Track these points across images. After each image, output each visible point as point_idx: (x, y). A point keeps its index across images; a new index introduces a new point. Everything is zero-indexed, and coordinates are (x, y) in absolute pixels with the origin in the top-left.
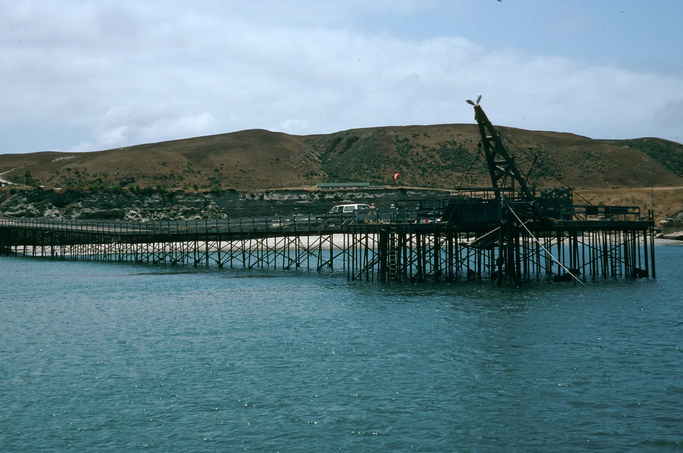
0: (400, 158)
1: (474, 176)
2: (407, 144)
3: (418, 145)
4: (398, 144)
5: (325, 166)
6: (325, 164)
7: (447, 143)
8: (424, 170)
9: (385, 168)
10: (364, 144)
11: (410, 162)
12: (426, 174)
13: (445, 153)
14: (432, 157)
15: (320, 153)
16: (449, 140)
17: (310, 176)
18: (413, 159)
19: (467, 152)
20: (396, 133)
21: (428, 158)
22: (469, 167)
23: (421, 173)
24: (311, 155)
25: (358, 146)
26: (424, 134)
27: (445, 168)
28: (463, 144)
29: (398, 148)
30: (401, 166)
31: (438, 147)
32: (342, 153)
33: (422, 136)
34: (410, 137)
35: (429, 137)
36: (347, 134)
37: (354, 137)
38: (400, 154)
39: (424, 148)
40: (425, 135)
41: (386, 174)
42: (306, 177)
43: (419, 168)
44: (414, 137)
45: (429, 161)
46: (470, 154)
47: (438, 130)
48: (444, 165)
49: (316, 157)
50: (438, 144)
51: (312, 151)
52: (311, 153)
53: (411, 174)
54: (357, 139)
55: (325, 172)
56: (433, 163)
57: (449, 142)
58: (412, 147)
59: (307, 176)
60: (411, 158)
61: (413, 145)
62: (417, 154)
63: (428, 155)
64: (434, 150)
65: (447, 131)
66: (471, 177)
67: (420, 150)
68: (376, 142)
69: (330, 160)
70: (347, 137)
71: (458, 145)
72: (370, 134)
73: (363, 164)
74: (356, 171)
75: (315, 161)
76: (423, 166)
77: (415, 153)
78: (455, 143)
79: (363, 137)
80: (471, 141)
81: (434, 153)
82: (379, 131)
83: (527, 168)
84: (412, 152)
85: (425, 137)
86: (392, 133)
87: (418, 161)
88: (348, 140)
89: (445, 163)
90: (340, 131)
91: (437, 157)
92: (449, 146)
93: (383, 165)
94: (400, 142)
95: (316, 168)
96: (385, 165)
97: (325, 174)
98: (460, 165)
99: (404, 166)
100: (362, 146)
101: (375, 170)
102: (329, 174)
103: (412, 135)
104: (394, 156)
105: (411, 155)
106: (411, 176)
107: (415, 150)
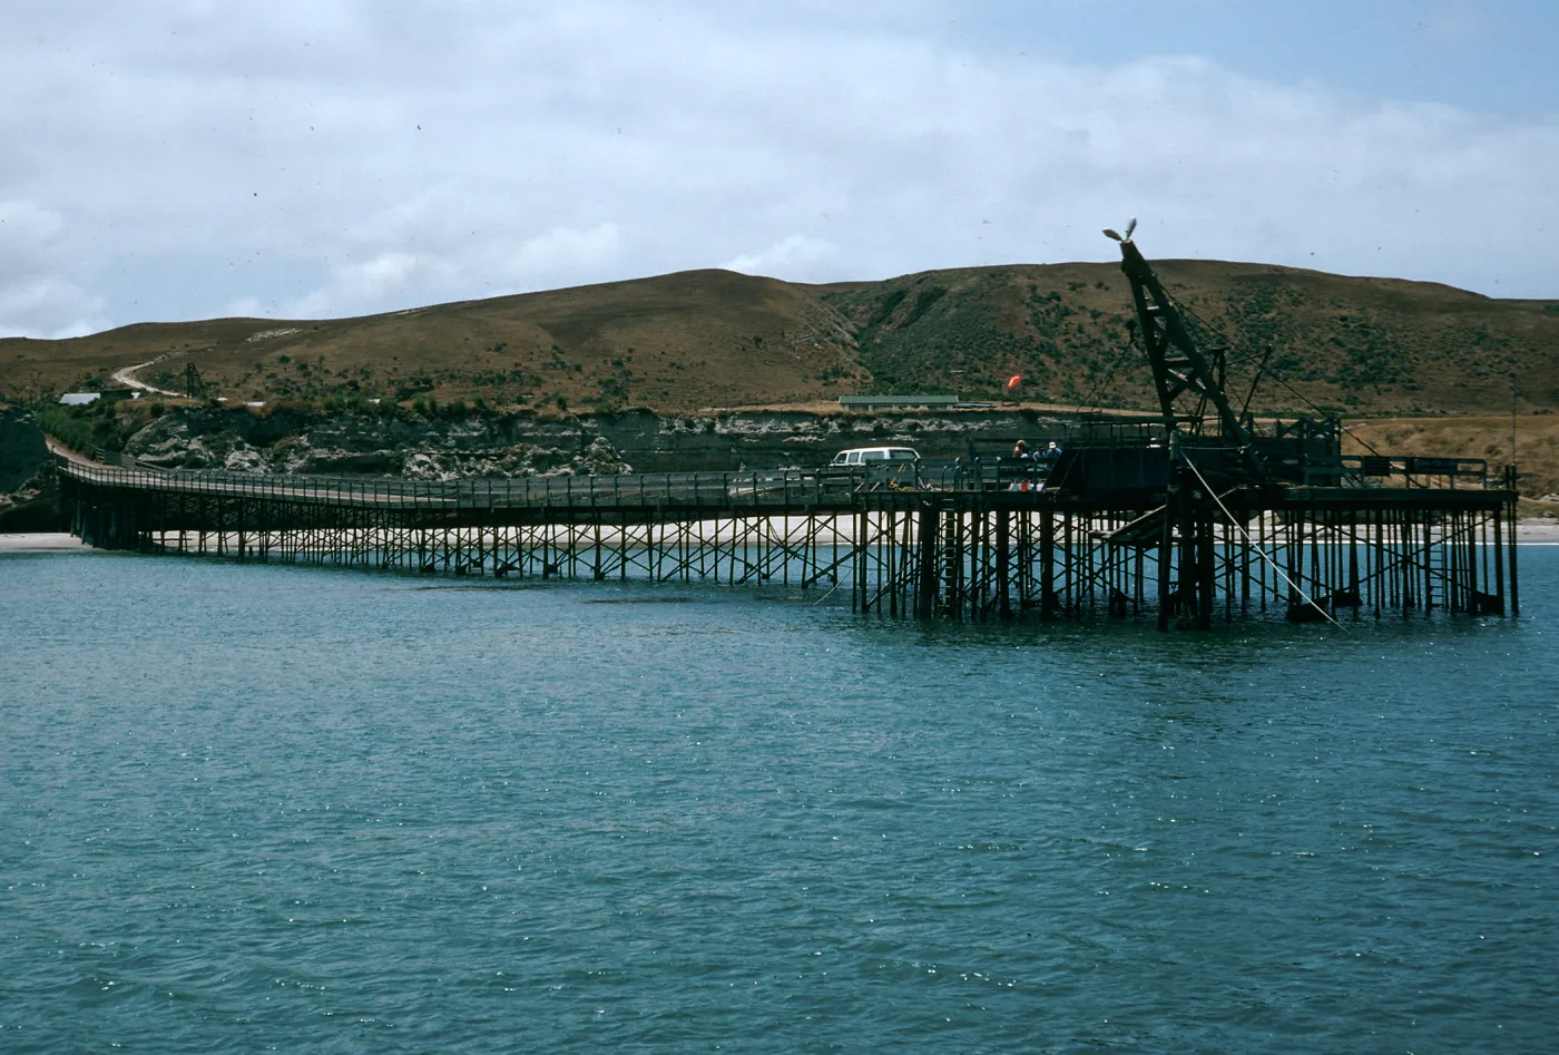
0: (1039, 338)
2: (1057, 305)
3: (1082, 308)
4: (1036, 305)
5: (868, 354)
6: (866, 350)
8: (1095, 367)
9: (1007, 361)
10: (957, 306)
11: (1063, 348)
12: (1099, 375)
14: (1113, 336)
15: (857, 327)
17: (832, 379)
18: (1069, 340)
20: (1032, 282)
21: (1105, 339)
23: (1087, 371)
24: (835, 330)
25: (944, 310)
26: (1096, 282)
27: (1144, 362)
29: (1035, 314)
30: (1042, 357)
31: (1129, 314)
32: (907, 325)
33: (1091, 288)
34: (1064, 290)
35: (1107, 289)
36: (919, 282)
37: (936, 289)
38: (1040, 328)
39: (1095, 315)
40: (1100, 285)
42: (824, 381)
43: (1084, 361)
44: (1073, 289)
45: (1107, 345)
46: (1203, 330)
48: (1141, 354)
49: (848, 336)
50: (1129, 306)
51: (838, 320)
52: (837, 327)
53: (1064, 374)
54: (942, 292)
55: (868, 368)
56: (1116, 351)
58: (1067, 313)
59: (825, 378)
60: (1064, 338)
61: (1071, 308)
62: (1080, 329)
63: (1105, 330)
64: (1117, 320)
67: (1087, 319)
68: (985, 302)
69: (878, 341)
70: (918, 290)
72: (971, 282)
73: (953, 352)
74: (938, 368)
75: (844, 344)
76: (1091, 357)
77: (1075, 327)
79: (956, 288)
80: (1205, 300)
81: (1119, 328)
82: (993, 276)
83: (1335, 364)
84: (1066, 325)
85: (1099, 290)
86: (1022, 281)
87: (1082, 346)
88: (923, 294)
89: (1143, 350)
90: (903, 274)
91: (1126, 336)
93: (999, 355)
94: (1038, 299)
95: (847, 359)
96: (1004, 355)
97: (868, 373)
99: (1051, 356)
100: (953, 311)
101: (980, 365)
102: (874, 374)
103: (1068, 287)
104: (1027, 334)
105: (1066, 332)
106: (1063, 378)
107: (1075, 320)
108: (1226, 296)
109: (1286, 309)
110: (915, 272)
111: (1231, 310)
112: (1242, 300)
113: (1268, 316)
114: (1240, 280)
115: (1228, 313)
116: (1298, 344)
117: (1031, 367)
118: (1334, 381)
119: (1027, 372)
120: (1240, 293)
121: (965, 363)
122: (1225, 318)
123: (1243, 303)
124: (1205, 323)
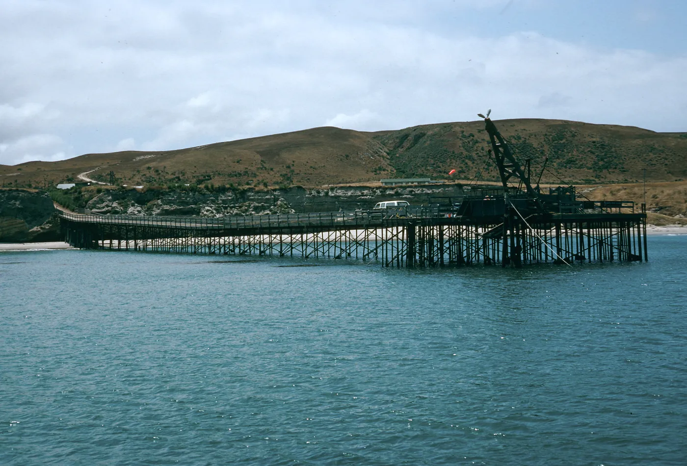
0: (465, 153)
2: (473, 139)
4: (464, 139)
5: (393, 161)
6: (392, 159)
7: (512, 138)
9: (452, 163)
10: (431, 140)
11: (475, 157)
12: (490, 168)
15: (389, 150)
16: (513, 134)
17: (378, 172)
18: (478, 153)
19: (531, 146)
20: (462, 129)
23: (485, 167)
24: (379, 151)
25: (425, 142)
28: (527, 138)
29: (464, 143)
30: (467, 161)
32: (410, 148)
34: (475, 132)
36: (415, 130)
37: (421, 133)
38: (465, 149)
39: (489, 142)
42: (374, 173)
43: (484, 162)
44: (479, 132)
46: (534, 148)
47: (503, 125)
49: (385, 153)
51: (381, 147)
53: (476, 168)
54: (424, 135)
55: (393, 167)
57: (514, 137)
58: (477, 142)
59: (375, 171)
60: (476, 152)
61: (478, 140)
62: (483, 149)
65: (511, 126)
66: (535, 170)
68: (442, 138)
69: (398, 155)
70: (414, 133)
71: (523, 139)
72: (436, 130)
73: (429, 159)
74: (422, 166)
75: (383, 157)
77: (480, 148)
78: (519, 138)
79: (430, 133)
80: (535, 136)
82: (445, 127)
83: (591, 161)
84: (477, 147)
86: (458, 129)
87: (484, 156)
88: (416, 135)
90: (408, 127)
92: (513, 141)
93: (449, 160)
94: (464, 136)
95: (384, 163)
96: (451, 160)
97: (393, 169)
99: (470, 160)
100: (429, 142)
101: (441, 165)
102: (396, 169)
103: (477, 131)
104: (460, 151)
105: (477, 150)
106: (475, 170)
107: (480, 145)
108: (544, 134)
109: (570, 139)
110: (412, 126)
112: (551, 135)
113: (562, 142)
114: (550, 126)
115: (545, 141)
116: (574, 153)
117: (462, 165)
118: (591, 168)
119: (461, 167)
120: (549, 132)
121: (434, 164)
122: (544, 143)
123: (551, 137)
124: (535, 145)
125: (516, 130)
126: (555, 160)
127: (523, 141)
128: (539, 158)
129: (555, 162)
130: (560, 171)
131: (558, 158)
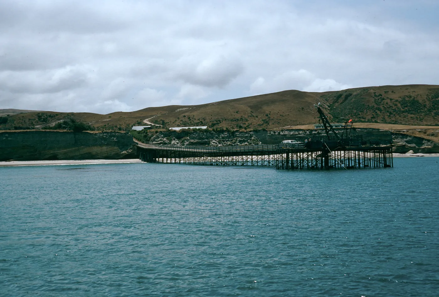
0: (376, 106)
1: (421, 116)
2: (381, 97)
3: (388, 98)
4: (375, 97)
6: (331, 110)
7: (406, 97)
8: (391, 113)
9: (367, 112)
10: (355, 98)
11: (382, 108)
12: (391, 115)
13: (404, 103)
14: (396, 105)
15: (330, 104)
16: (407, 94)
18: (384, 106)
19: (418, 102)
20: (374, 91)
21: (393, 106)
22: (419, 111)
23: (388, 114)
24: (323, 105)
25: (351, 99)
27: (403, 112)
28: (416, 97)
29: (375, 100)
30: (377, 111)
31: (400, 99)
32: (342, 103)
33: (390, 92)
34: (383, 93)
35: (395, 93)
36: (346, 92)
37: (349, 94)
38: (376, 104)
39: (391, 100)
40: (392, 92)
41: (367, 116)
43: (388, 112)
44: (385, 93)
45: (394, 107)
46: (420, 103)
47: (401, 89)
48: (403, 110)
49: (327, 106)
50: (400, 97)
51: (325, 102)
53: (382, 115)
54: (351, 95)
55: (332, 115)
56: (396, 109)
57: (407, 96)
58: (384, 99)
60: (382, 106)
61: (385, 98)
62: (387, 103)
63: (393, 104)
64: (397, 101)
65: (406, 89)
66: (420, 117)
67: (389, 101)
68: (362, 97)
69: (335, 107)
70: (345, 94)
71: (413, 98)
72: (358, 92)
73: (353, 110)
74: (349, 114)
75: (325, 108)
76: (390, 111)
77: (386, 103)
78: (411, 97)
79: (355, 93)
80: (421, 95)
81: (397, 103)
82: (364, 90)
84: (383, 102)
86: (372, 91)
87: (387, 108)
88: (346, 95)
89: (403, 109)
91: (399, 105)
92: (407, 99)
93: (365, 111)
94: (376, 96)
95: (326, 112)
96: (367, 110)
97: (331, 116)
98: (413, 110)
99: (378, 110)
100: (353, 99)
101: (360, 113)
102: (333, 116)
104: (373, 105)
105: (383, 104)
106: (382, 116)
107: (386, 101)
108: (426, 94)
110: (345, 89)
111: (428, 98)
112: (431, 95)
114: (430, 89)
115: (427, 99)
117: (373, 114)
119: (373, 115)
120: (430, 93)
121: (356, 113)
122: (426, 100)
123: (431, 96)
124: (420, 101)
125: (409, 92)
126: (432, 111)
127: (413, 99)
128: (422, 109)
129: (433, 112)
130: (436, 117)
131: (435, 109)
